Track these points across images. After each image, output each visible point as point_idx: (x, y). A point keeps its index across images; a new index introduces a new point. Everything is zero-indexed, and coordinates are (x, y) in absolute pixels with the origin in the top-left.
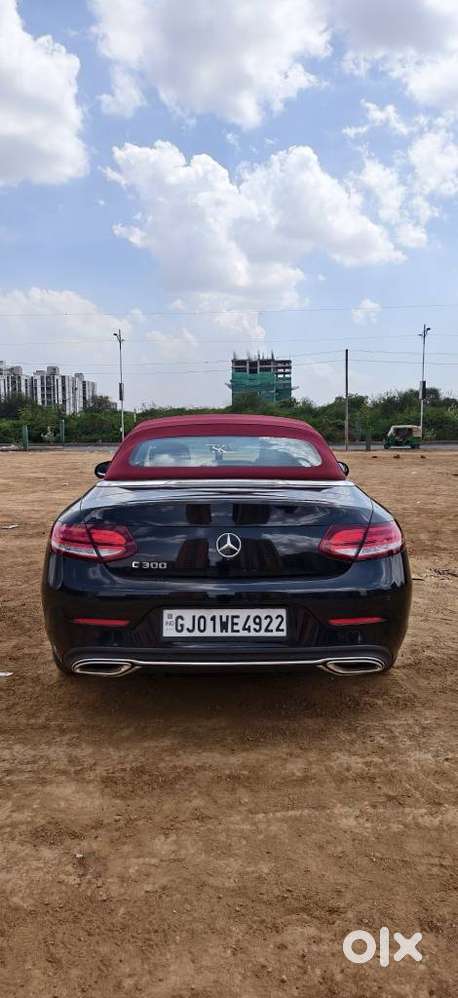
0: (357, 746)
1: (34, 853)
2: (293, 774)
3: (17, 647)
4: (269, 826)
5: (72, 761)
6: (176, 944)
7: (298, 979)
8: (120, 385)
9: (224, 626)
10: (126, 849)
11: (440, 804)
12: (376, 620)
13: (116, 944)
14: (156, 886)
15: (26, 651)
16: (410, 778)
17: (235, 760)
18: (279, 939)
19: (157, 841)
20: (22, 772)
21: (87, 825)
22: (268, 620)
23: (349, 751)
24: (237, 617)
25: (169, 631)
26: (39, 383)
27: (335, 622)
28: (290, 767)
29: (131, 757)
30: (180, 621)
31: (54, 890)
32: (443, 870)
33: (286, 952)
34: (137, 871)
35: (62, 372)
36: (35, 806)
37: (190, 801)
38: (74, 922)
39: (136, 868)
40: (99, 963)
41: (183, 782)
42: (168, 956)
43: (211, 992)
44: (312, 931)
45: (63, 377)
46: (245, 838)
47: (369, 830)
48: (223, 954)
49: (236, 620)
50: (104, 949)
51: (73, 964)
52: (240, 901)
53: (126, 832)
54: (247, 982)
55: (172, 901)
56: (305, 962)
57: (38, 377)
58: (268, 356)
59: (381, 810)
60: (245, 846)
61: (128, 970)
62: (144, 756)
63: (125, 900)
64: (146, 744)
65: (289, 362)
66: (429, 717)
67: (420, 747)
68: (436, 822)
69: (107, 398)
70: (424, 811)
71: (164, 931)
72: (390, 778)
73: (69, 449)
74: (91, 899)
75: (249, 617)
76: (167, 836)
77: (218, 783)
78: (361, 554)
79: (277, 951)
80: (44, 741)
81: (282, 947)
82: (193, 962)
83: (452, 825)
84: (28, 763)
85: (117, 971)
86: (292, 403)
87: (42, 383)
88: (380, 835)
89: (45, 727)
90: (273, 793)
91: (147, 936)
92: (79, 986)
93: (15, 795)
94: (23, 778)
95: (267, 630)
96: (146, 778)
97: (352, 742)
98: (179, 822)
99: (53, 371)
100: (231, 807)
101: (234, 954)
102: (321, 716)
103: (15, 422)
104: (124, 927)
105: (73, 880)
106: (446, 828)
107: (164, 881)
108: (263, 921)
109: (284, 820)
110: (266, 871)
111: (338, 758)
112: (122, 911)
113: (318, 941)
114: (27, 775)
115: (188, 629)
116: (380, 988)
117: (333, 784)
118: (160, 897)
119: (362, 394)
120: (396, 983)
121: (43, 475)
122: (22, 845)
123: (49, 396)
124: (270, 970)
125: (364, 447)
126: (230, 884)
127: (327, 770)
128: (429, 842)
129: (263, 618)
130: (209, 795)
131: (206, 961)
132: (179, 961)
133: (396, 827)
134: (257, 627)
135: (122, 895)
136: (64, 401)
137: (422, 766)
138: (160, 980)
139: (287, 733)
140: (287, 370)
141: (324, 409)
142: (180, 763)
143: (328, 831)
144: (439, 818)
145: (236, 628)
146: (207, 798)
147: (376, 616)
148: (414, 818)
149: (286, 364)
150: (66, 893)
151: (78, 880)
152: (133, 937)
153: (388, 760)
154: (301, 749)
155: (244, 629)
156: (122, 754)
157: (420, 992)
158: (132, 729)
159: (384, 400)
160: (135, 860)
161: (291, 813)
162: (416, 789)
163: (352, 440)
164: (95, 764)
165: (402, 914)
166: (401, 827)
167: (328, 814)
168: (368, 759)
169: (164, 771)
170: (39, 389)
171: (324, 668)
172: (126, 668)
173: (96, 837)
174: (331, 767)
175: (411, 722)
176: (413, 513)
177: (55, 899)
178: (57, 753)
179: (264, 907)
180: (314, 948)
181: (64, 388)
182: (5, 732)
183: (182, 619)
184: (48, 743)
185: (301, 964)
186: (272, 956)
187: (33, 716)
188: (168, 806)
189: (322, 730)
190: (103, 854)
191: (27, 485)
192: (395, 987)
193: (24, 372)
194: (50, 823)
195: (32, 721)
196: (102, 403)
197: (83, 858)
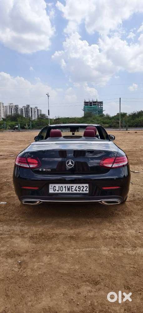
0: (111, 227)
1: (6, 260)
2: (90, 236)
3: (9, 194)
4: (80, 253)
5: (21, 231)
6: (46, 291)
7: (83, 304)
8: (49, 110)
9: (69, 189)
10: (34, 260)
11: (136, 247)
12: (118, 187)
13: (27, 291)
14: (42, 272)
15: (12, 195)
16: (127, 238)
17: (72, 232)
18: (78, 291)
19: (44, 258)
20: (5, 234)
21: (23, 252)
22: (83, 187)
23: (109, 229)
24: (73, 186)
25: (51, 191)
26: (24, 110)
27: (104, 188)
28: (89, 234)
29: (39, 230)
30: (55, 188)
31: (11, 273)
32: (134, 269)
33: (80, 295)
34: (37, 267)
35: (31, 107)
36: (8, 245)
37: (56, 245)
38: (15, 283)
39: (37, 266)
40: (21, 297)
41: (55, 238)
42: (43, 295)
43: (55, 307)
44: (89, 288)
45: (31, 108)
46: (72, 257)
47: (112, 255)
48: (60, 295)
49: (72, 188)
50: (23, 292)
51: (13, 297)
52: (67, 278)
53: (35, 254)
54: (67, 304)
55: (46, 277)
56: (86, 298)
57: (24, 108)
58: (95, 100)
59: (117, 249)
60: (71, 260)
61: (30, 299)
62: (43, 230)
63: (32, 276)
64: (45, 226)
65: (102, 102)
66: (135, 218)
67: (131, 228)
68: (134, 253)
69: (45, 114)
70: (130, 249)
71: (43, 287)
72: (121, 238)
73: (33, 131)
74: (21, 276)
75: (77, 186)
76: (48, 256)
77: (66, 239)
78: (113, 166)
79: (77, 294)
80: (14, 224)
81: (79, 293)
82: (51, 297)
83: (139, 254)
84: (8, 231)
85: (26, 299)
86: (103, 115)
87: (25, 110)
88: (115, 257)
89: (14, 220)
90: (83, 242)
91: (37, 288)
92: (14, 304)
93: (2, 242)
94: (5, 236)
95: (82, 191)
96: (43, 237)
97: (110, 226)
98: (52, 251)
99: (28, 106)
100: (69, 247)
101: (63, 295)
102: (101, 217)
103: (16, 122)
104: (31, 285)
105: (16, 270)
106: (137, 255)
107: (45, 271)
108: (74, 285)
109: (85, 251)
110: (77, 268)
111: (105, 231)
112: (31, 280)
113: (91, 292)
114: (7, 235)
115: (57, 190)
116: (109, 308)
117: (102, 240)
118: (43, 276)
119: (125, 112)
120: (114, 306)
121: (24, 139)
122: (3, 258)
123: (27, 114)
124: (74, 301)
125: (125, 129)
126: (65, 272)
127: (100, 235)
128: (131, 259)
129: (81, 187)
130: (62, 243)
131: (54, 297)
132: (46, 297)
133: (120, 255)
134: (79, 190)
135: (31, 275)
136: (32, 116)
137: (131, 234)
138: (39, 303)
139: (90, 223)
140: (101, 105)
141: (113, 117)
142: (54, 232)
143: (99, 255)
144: (135, 252)
145: (72, 190)
146: (62, 244)
147: (118, 186)
148: (127, 252)
149: (101, 103)
150: (14, 274)
151: (18, 270)
152: (33, 288)
153: (120, 232)
154: (93, 228)
155: (75, 190)
156: (37, 229)
157: (121, 310)
158: (41, 221)
159: (132, 114)
160: (37, 264)
161: (87, 249)
162: (129, 242)
163: (122, 127)
164: (28, 232)
165: (119, 283)
166: (122, 254)
167: (99, 250)
168: (114, 232)
169: (49, 235)
170: (24, 112)
171: (101, 203)
172: (38, 202)
173: (26, 256)
174: (102, 234)
175: (130, 220)
176: (139, 151)
177: (10, 276)
178: (17, 228)
179: (75, 280)
180: (89, 294)
181: (31, 112)
182: (2, 221)
183: (55, 187)
184: (15, 225)
185: (84, 299)
186: (76, 296)
187: (11, 216)
188: (50, 246)
189: (101, 222)
190: (27, 261)
191: (19, 142)
192: (113, 308)
193: (19, 107)
194: (12, 251)
195: (11, 218)
196: (43, 116)
197: (21, 263)
